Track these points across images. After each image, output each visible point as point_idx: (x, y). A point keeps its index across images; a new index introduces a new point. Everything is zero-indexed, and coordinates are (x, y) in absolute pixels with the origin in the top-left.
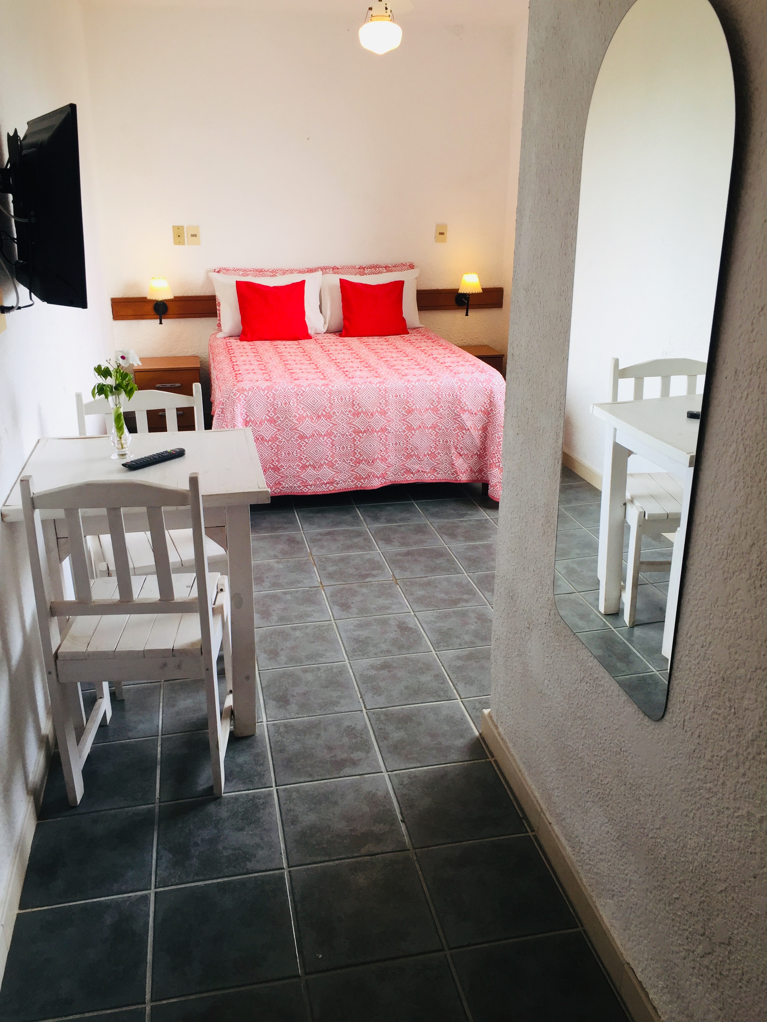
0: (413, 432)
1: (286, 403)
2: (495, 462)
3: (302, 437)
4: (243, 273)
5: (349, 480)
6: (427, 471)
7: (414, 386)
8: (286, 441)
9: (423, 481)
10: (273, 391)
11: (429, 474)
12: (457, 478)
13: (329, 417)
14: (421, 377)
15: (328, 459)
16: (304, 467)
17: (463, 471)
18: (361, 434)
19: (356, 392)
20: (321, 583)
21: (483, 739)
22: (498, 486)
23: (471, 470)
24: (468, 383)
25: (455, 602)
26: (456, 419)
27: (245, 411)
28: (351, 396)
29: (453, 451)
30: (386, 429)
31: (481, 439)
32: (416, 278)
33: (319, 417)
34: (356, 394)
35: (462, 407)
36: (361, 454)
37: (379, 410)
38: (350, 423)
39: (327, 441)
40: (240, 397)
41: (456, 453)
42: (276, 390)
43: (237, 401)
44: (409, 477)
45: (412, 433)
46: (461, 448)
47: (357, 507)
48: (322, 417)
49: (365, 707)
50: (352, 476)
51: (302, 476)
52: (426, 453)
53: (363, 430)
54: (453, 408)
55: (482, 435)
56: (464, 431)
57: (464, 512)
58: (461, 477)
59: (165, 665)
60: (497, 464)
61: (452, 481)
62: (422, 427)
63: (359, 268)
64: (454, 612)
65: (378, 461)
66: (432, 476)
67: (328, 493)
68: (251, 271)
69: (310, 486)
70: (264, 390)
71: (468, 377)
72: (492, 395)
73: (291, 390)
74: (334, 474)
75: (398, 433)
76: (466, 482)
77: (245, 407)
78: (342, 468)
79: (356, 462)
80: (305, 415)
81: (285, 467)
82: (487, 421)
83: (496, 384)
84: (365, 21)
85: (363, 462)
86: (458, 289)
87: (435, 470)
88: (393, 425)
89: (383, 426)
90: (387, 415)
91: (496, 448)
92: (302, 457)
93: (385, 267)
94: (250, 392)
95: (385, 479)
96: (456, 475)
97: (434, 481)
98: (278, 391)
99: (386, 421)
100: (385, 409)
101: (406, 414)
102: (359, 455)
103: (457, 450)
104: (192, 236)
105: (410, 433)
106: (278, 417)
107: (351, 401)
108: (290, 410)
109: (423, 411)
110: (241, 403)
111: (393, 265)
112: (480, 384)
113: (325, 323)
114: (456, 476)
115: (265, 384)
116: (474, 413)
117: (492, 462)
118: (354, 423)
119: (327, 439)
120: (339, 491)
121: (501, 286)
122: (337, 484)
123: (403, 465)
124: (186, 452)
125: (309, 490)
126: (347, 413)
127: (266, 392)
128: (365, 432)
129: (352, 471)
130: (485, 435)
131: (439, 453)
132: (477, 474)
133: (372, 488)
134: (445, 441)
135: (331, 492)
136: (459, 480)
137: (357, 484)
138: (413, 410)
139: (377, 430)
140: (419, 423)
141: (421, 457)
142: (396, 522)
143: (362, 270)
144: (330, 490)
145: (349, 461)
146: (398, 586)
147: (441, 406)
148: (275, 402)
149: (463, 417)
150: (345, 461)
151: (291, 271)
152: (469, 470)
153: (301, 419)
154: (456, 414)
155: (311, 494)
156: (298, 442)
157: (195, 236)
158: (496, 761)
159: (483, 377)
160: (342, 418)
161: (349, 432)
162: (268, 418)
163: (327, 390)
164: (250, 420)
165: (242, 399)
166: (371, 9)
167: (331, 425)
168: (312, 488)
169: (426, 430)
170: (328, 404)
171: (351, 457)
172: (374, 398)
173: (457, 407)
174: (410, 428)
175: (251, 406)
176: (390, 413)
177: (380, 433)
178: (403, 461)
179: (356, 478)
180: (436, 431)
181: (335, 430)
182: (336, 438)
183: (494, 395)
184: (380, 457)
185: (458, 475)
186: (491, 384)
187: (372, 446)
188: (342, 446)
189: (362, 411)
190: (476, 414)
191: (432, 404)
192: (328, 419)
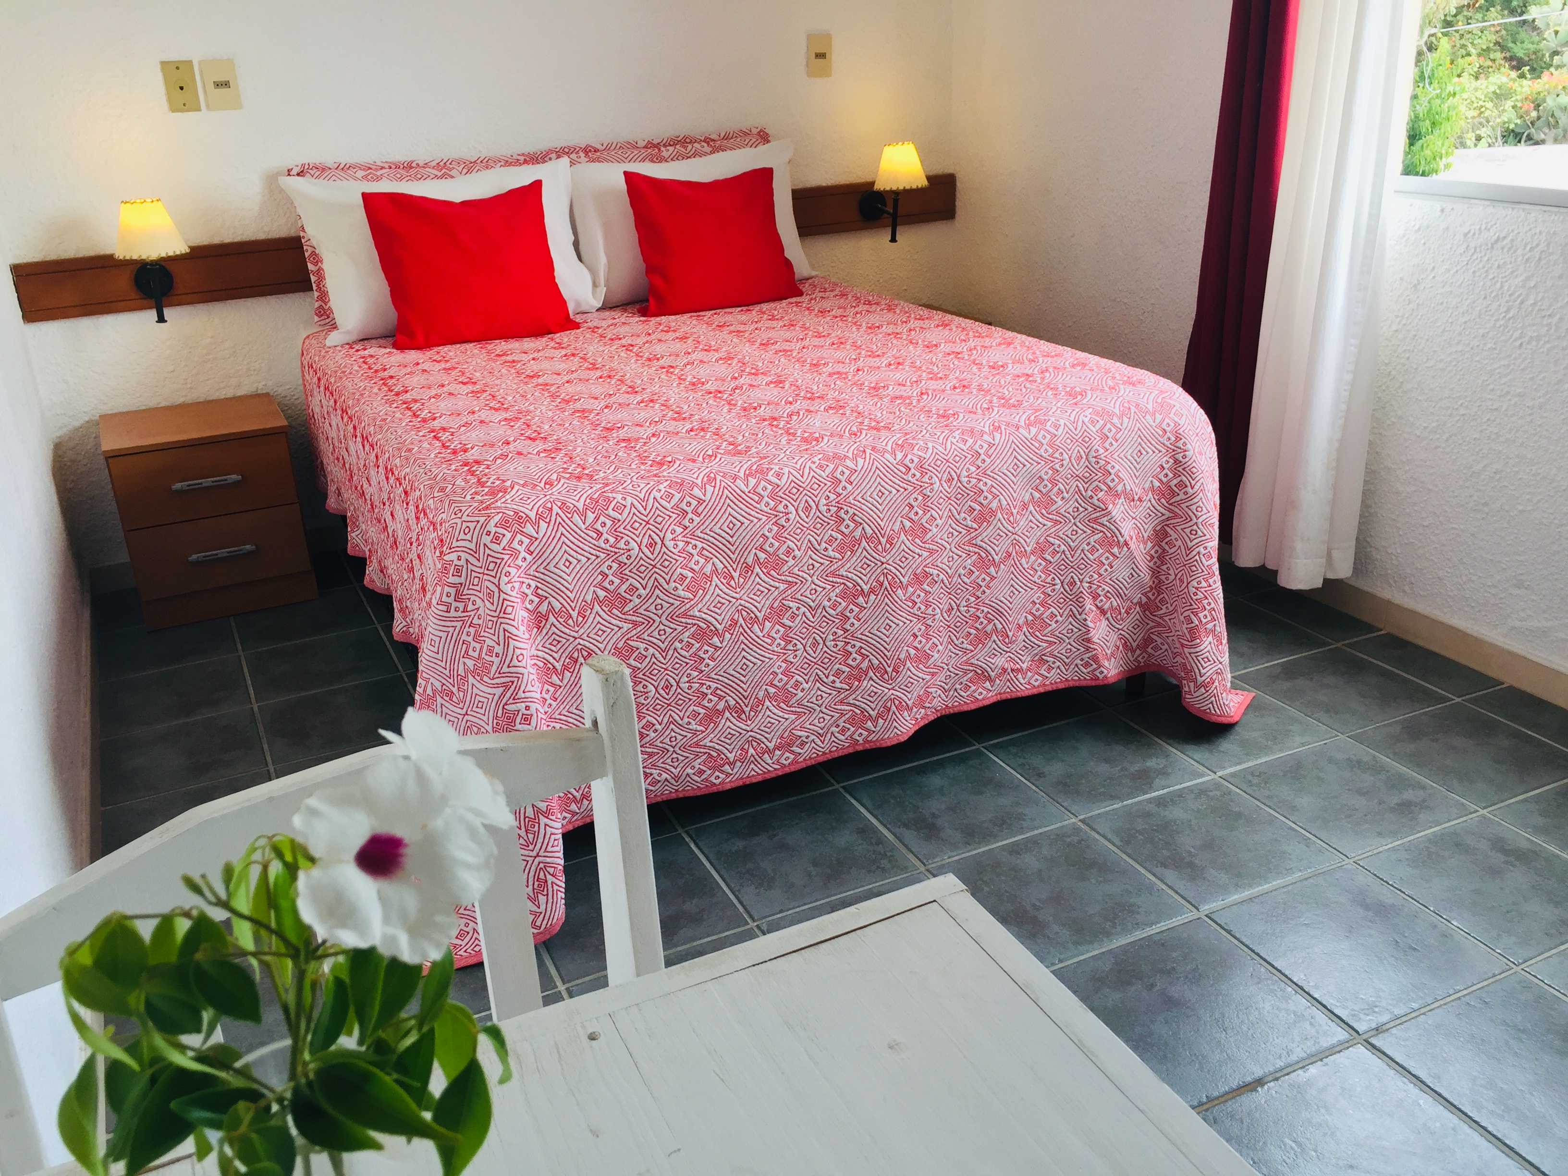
0: (992, 570)
1: (652, 545)
2: (1204, 621)
3: (703, 634)
5: (834, 729)
6: (1024, 666)
7: (991, 445)
8: (657, 655)
9: (1014, 696)
10: (611, 513)
11: (1031, 675)
12: (1097, 673)
13: (774, 564)
15: (776, 682)
16: (713, 715)
18: (861, 600)
19: (843, 483)
23: (1125, 645)
24: (1120, 418)
26: (1095, 520)
27: (533, 584)
28: (832, 496)
29: (1089, 605)
30: (927, 575)
31: (1151, 564)
32: (788, 161)
33: (748, 568)
34: (845, 488)
35: (1112, 485)
36: (862, 655)
37: (908, 524)
38: (834, 574)
39: (773, 634)
40: (515, 545)
41: (1094, 609)
42: (622, 507)
43: (506, 557)
44: (980, 690)
45: (989, 574)
46: (1106, 596)
47: (846, 791)
48: (757, 569)
50: (843, 716)
51: (706, 742)
52: (1021, 622)
53: (866, 588)
55: (1152, 552)
56: (1115, 550)
58: (1107, 669)
61: (1084, 683)
62: (1014, 553)
65: (908, 664)
66: (1036, 677)
67: (780, 773)
69: (730, 764)
70: (583, 515)
71: (1112, 404)
72: (1180, 444)
73: (663, 502)
74: (793, 722)
75: (955, 579)
76: (1117, 678)
77: (531, 571)
78: (814, 699)
79: (850, 676)
80: (708, 569)
81: (658, 727)
82: (1167, 514)
83: (1184, 412)
85: (871, 674)
87: (1042, 661)
88: (943, 560)
89: (916, 567)
90: (928, 536)
92: (704, 689)
93: (705, 141)
94: (543, 525)
95: (924, 708)
96: (1095, 666)
97: (1042, 690)
98: (627, 511)
99: (925, 554)
100: (923, 520)
101: (975, 526)
102: (859, 658)
103: (1097, 602)
104: (218, 85)
105: (983, 576)
106: (632, 589)
107: (833, 509)
108: (667, 563)
109: (1014, 511)
110: (519, 562)
111: (722, 136)
112: (1148, 417)
113: (595, 285)
114: (1095, 670)
116: (1136, 498)
117: (1196, 622)
118: (842, 572)
119: (772, 628)
120: (809, 763)
121: (951, 171)
122: (803, 744)
123: (966, 662)
125: (728, 775)
126: (824, 545)
127: (591, 516)
128: (872, 591)
129: (842, 702)
130: (1161, 552)
131: (1053, 615)
133: (893, 740)
134: (1067, 581)
135: (787, 770)
136: (1101, 677)
137: (856, 737)
138: (993, 513)
139: (904, 581)
140: (1004, 545)
141: (1010, 634)
143: (656, 149)
144: (785, 767)
145: (831, 678)
147: (1060, 492)
148: (621, 545)
149: (1113, 514)
150: (819, 679)
152: (1121, 647)
153: (699, 583)
154: (1095, 508)
155: (734, 785)
156: (694, 649)
157: (226, 84)
159: (1147, 398)
160: (811, 561)
161: (830, 600)
162: (602, 594)
163: (765, 488)
164: (551, 609)
165: (521, 549)
167: (782, 587)
168: (735, 770)
169: (1023, 561)
170: (770, 528)
171: (838, 666)
172: (894, 492)
173: (1097, 489)
174: (985, 562)
175: (551, 567)
176: (935, 530)
177: (910, 589)
178: (965, 651)
179: (852, 721)
180: (1045, 559)
181: (794, 599)
182: (797, 622)
183: (1185, 444)
184: (912, 652)
185: (1100, 666)
186: (1172, 415)
187: (894, 626)
188: (811, 640)
189: (864, 535)
190: (1140, 500)
191: (1037, 489)
192: (772, 572)
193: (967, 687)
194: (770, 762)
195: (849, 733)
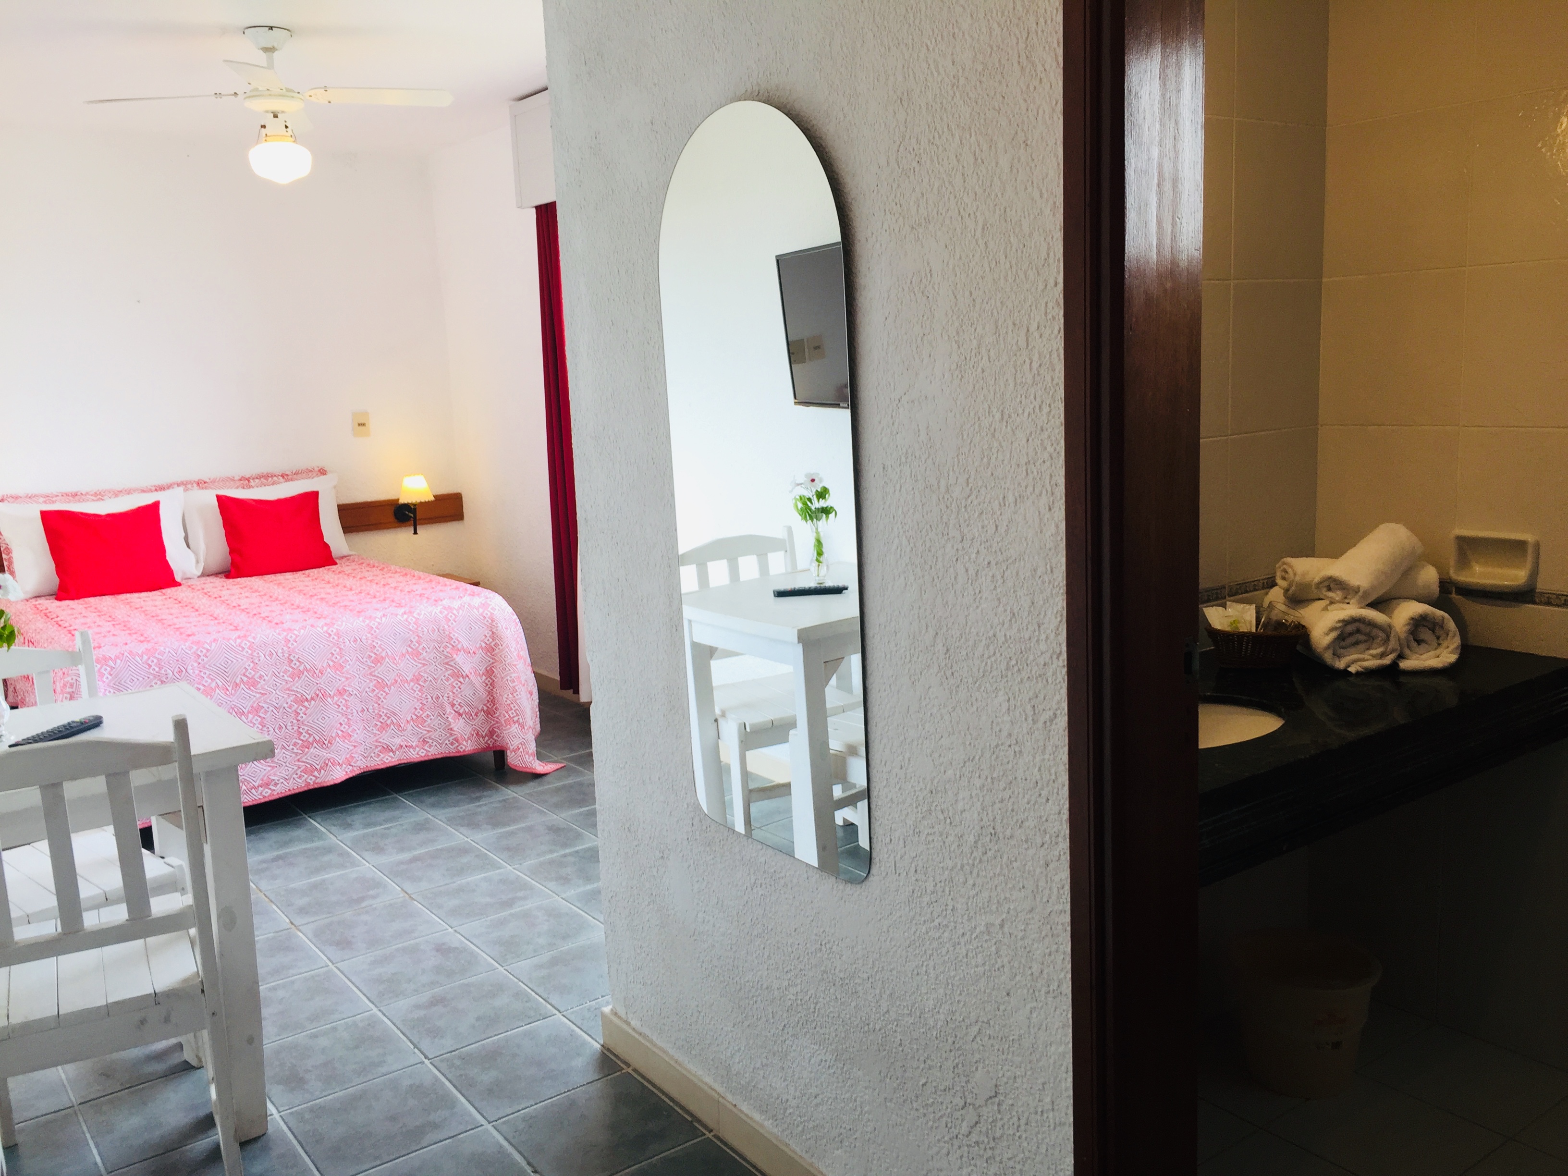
0: (386, 690)
1: (180, 672)
2: (512, 716)
4: (44, 499)
5: (295, 776)
6: (414, 745)
7: (379, 624)
9: (409, 761)
10: (157, 655)
11: (417, 749)
12: (459, 748)
13: (252, 683)
14: (387, 610)
17: (466, 737)
18: (306, 704)
19: (292, 642)
20: (292, 923)
21: (609, 1050)
22: (521, 749)
23: (477, 734)
24: (458, 610)
25: (509, 904)
26: (447, 663)
28: (285, 648)
29: (449, 710)
30: (345, 691)
31: (487, 688)
32: (335, 487)
33: (237, 685)
34: (293, 644)
35: (454, 645)
36: (309, 734)
37: (331, 663)
38: (288, 689)
40: (102, 671)
41: (454, 712)
42: (162, 652)
44: (387, 757)
45: (384, 692)
46: (459, 705)
47: (309, 817)
48: (242, 686)
49: (426, 1057)
50: (299, 768)
52: (409, 719)
53: (309, 697)
54: (442, 649)
55: (487, 682)
56: (461, 680)
57: (478, 794)
58: (464, 746)
59: (143, 1022)
60: (515, 719)
61: (452, 755)
62: (399, 681)
63: (241, 480)
64: (511, 915)
65: (338, 740)
66: (422, 750)
67: (263, 801)
68: (57, 496)
70: (141, 656)
71: (456, 604)
72: (494, 624)
73: (187, 651)
74: (269, 771)
75: (364, 694)
76: (472, 752)
77: (111, 685)
78: (282, 759)
79: (302, 746)
80: (213, 685)
82: (492, 661)
83: (497, 608)
84: (258, 141)
85: (315, 744)
86: (398, 500)
87: (425, 742)
88: (355, 683)
89: (339, 687)
90: (344, 670)
91: (510, 696)
93: (282, 476)
94: (118, 661)
95: (351, 766)
96: (457, 744)
97: (426, 759)
98: (166, 655)
99: (343, 679)
100: (341, 662)
101: (373, 665)
103: (455, 708)
105: (382, 692)
107: (286, 655)
109: (397, 658)
110: (104, 679)
111: (294, 472)
112: (475, 610)
113: (197, 562)
114: (458, 746)
115: (141, 648)
116: (471, 652)
117: (507, 716)
118: (294, 688)
119: (254, 718)
120: (281, 796)
121: (459, 491)
122: (276, 784)
123: (376, 741)
124: (105, 720)
126: (282, 674)
127: (145, 657)
128: (312, 699)
129: (298, 760)
130: (491, 681)
131: (428, 716)
132: (487, 738)
133: (332, 783)
134: (434, 696)
136: (462, 750)
137: (308, 780)
138: (383, 658)
139: (332, 694)
140: (393, 676)
141: (402, 725)
142: (381, 825)
143: (246, 481)
144: (265, 797)
145: (291, 747)
146: (415, 902)
147: (424, 648)
148: (163, 671)
149: (457, 660)
150: (284, 748)
151: (129, 492)
152: (475, 735)
153: (208, 692)
154: (446, 657)
158: (635, 1070)
159: (476, 601)
160: (274, 682)
161: (287, 703)
163: (246, 644)
165: (105, 673)
166: (264, 127)
167: (258, 696)
169: (406, 685)
170: (249, 665)
171: (295, 740)
172: (322, 646)
173: (446, 647)
174: (381, 685)
175: (122, 682)
176: (348, 667)
177: (336, 698)
178: (375, 735)
179: (305, 771)
180: (420, 685)
181: (265, 702)
182: (268, 715)
183: (497, 624)
184: (340, 733)
185: (460, 745)
186: (489, 609)
187: (327, 718)
188: (278, 725)
189: (306, 669)
190: (474, 653)
191: (410, 646)
192: (252, 688)
193: (379, 755)
194: (255, 793)
195: (304, 779)
